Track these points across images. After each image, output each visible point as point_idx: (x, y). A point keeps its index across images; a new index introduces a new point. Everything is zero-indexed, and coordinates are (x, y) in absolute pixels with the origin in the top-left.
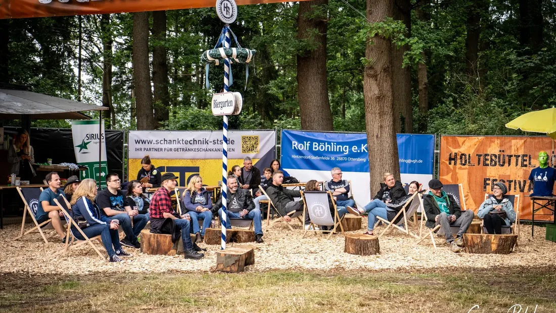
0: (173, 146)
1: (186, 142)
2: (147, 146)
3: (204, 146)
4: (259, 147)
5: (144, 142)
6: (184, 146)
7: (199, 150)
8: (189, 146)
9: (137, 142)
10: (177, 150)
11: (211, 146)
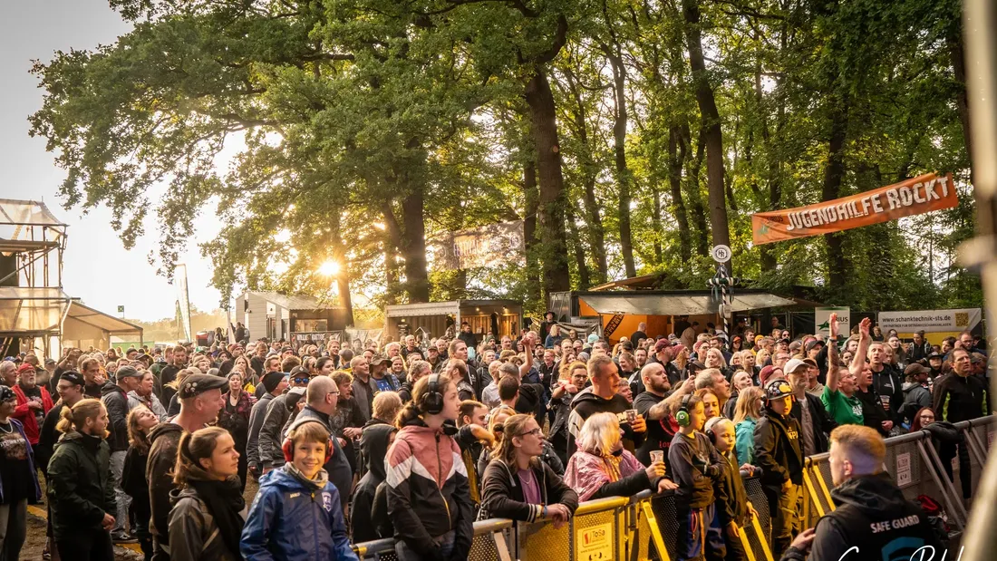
0: (908, 323)
1: (917, 319)
2: (891, 323)
3: (930, 322)
4: (969, 322)
5: (888, 320)
6: (915, 323)
7: (926, 325)
8: (918, 322)
9: (884, 320)
10: (910, 325)
11: (934, 322)
